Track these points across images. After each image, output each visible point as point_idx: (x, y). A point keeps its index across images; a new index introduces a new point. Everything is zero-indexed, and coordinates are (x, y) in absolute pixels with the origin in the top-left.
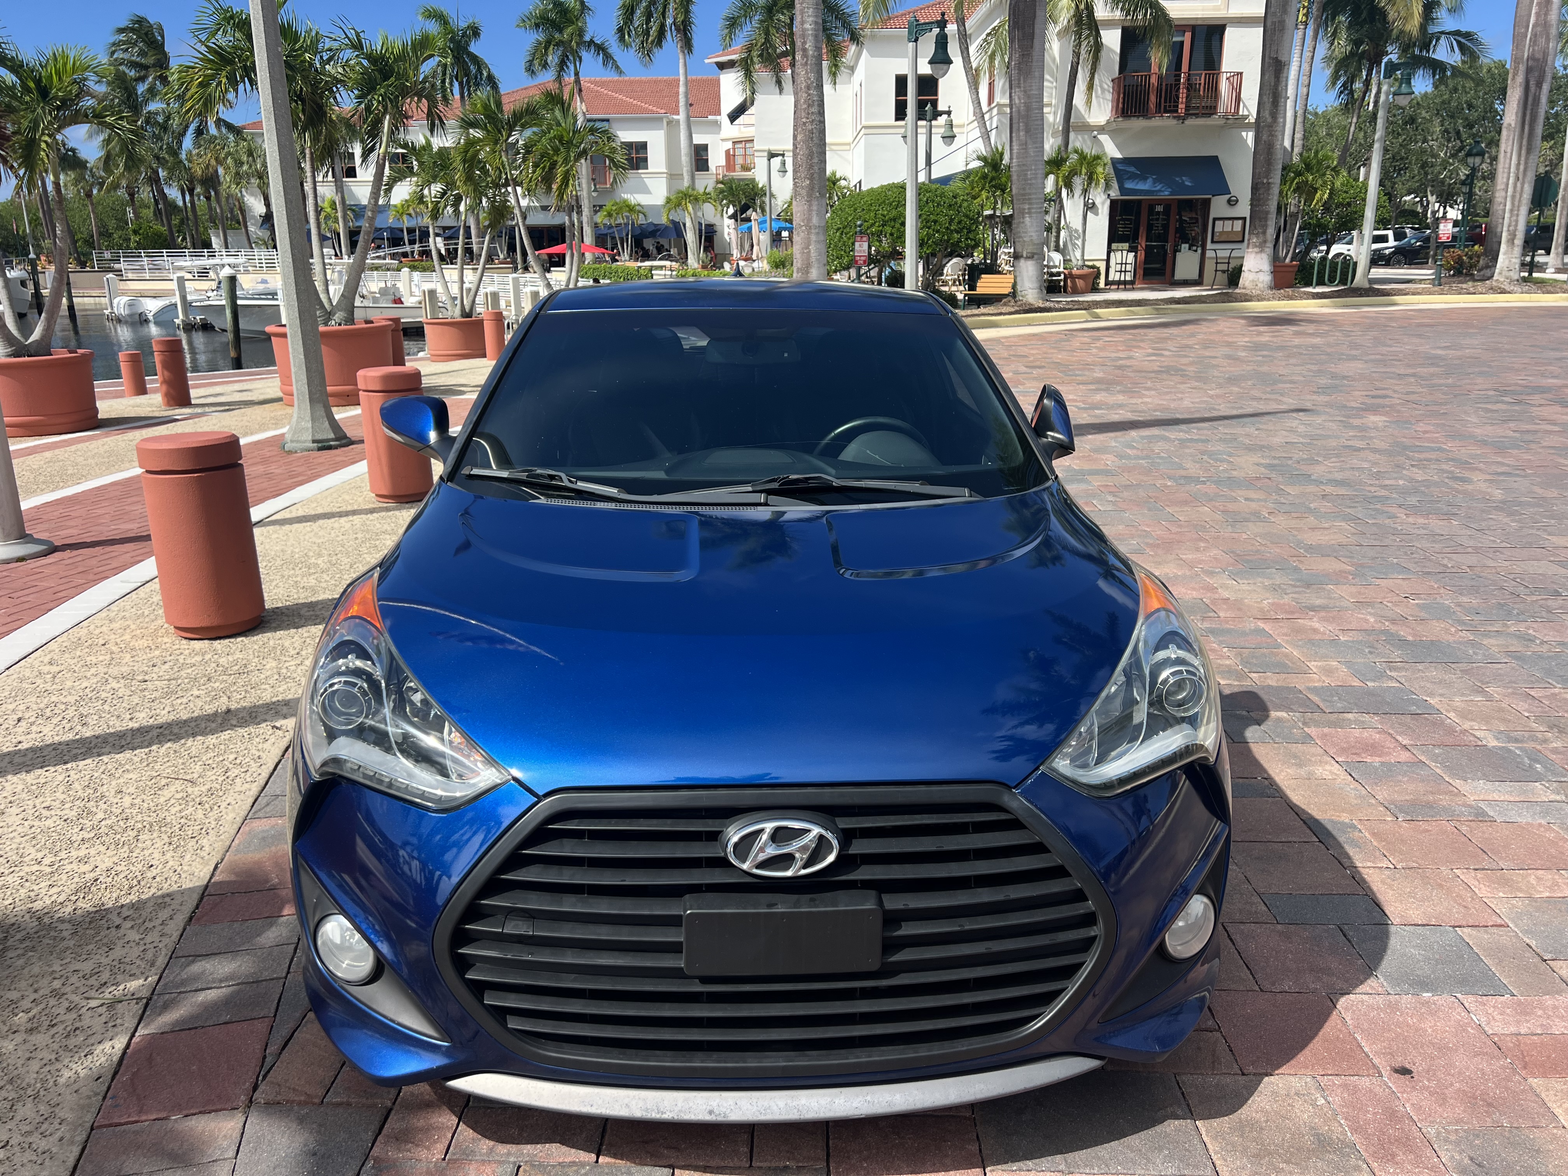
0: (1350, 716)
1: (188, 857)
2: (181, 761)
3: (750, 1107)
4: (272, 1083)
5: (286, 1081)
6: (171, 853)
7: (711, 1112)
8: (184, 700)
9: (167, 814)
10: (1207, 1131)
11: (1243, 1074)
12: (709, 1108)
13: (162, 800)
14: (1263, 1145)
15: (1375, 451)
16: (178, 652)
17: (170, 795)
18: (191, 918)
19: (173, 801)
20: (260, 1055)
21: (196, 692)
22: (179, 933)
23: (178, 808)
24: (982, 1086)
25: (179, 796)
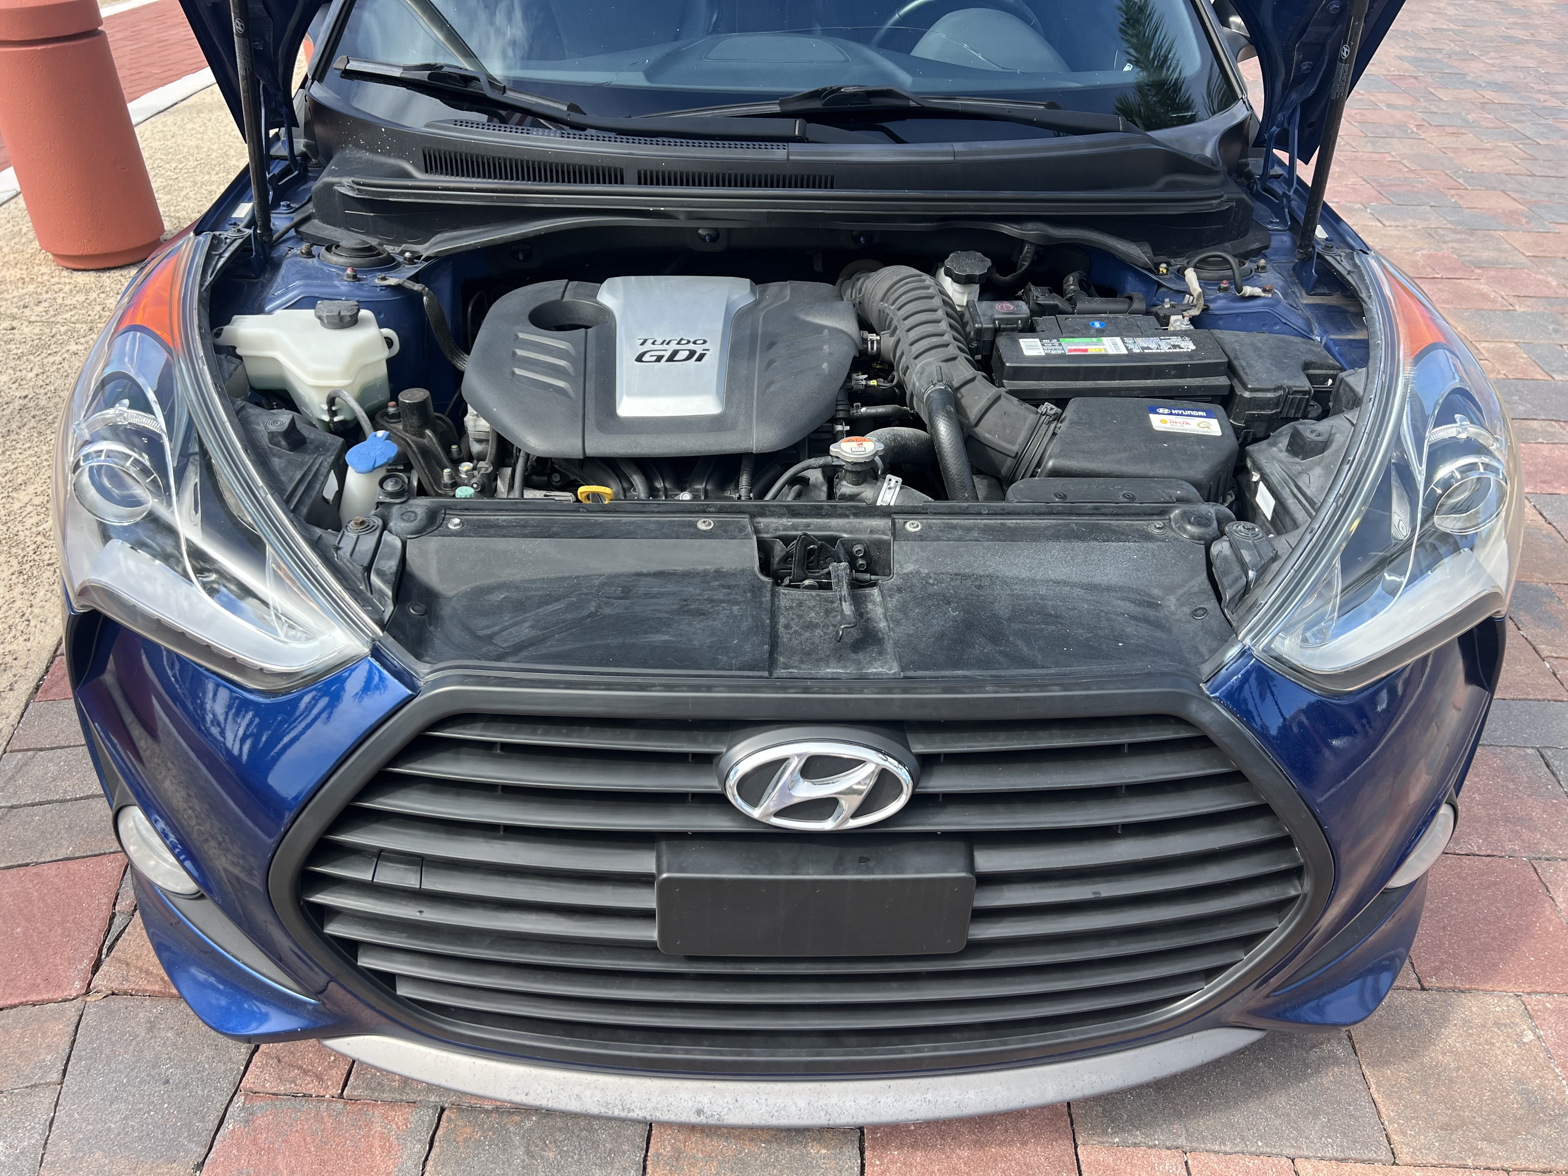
0: (1535, 424)
1: (41, 593)
2: (45, 448)
3: (756, 1106)
4: (119, 960)
5: (138, 957)
6: (19, 588)
7: (699, 1112)
8: (58, 359)
9: (20, 527)
10: (1378, 1085)
11: (1423, 989)
12: (696, 1105)
13: (16, 505)
14: (1455, 1110)
15: (1541, 44)
16: (56, 287)
17: (26, 499)
18: (37, 687)
19: (29, 508)
20: (106, 914)
21: (73, 347)
22: (19, 711)
23: (36, 519)
24: (1094, 1077)
25: (37, 501)
